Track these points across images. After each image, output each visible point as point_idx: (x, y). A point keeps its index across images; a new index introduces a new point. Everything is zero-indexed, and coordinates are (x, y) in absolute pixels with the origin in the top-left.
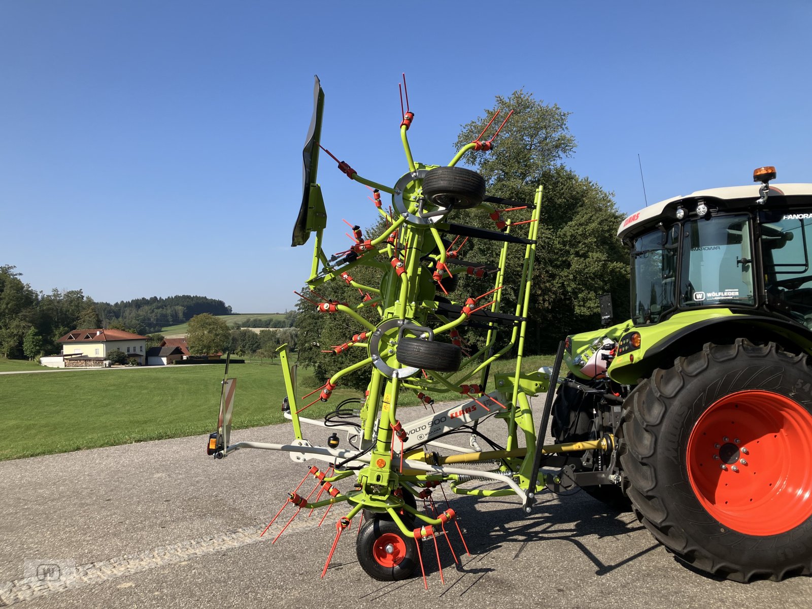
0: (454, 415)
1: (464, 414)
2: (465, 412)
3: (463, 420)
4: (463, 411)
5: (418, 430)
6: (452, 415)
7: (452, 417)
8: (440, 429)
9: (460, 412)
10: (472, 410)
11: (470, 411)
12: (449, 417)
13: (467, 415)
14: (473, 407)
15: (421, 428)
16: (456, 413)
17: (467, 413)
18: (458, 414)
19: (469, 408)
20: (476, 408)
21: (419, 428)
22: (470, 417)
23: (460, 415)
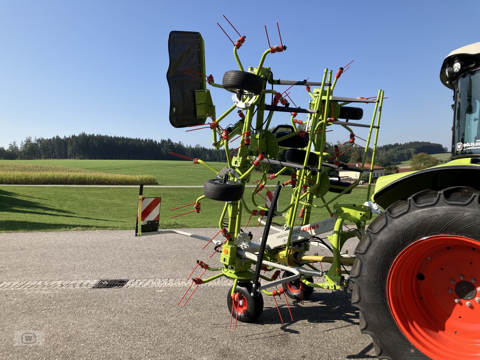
0: (305, 230)
1: (311, 229)
2: (312, 228)
3: (310, 233)
4: (310, 227)
5: (283, 236)
6: (303, 229)
7: (304, 231)
8: (296, 237)
9: (308, 228)
10: (316, 227)
11: (315, 228)
12: (301, 230)
13: (313, 231)
14: (317, 226)
15: (285, 235)
16: (306, 228)
17: (313, 229)
18: (307, 229)
19: (314, 226)
20: (318, 226)
21: (284, 235)
22: (315, 232)
23: (309, 230)
